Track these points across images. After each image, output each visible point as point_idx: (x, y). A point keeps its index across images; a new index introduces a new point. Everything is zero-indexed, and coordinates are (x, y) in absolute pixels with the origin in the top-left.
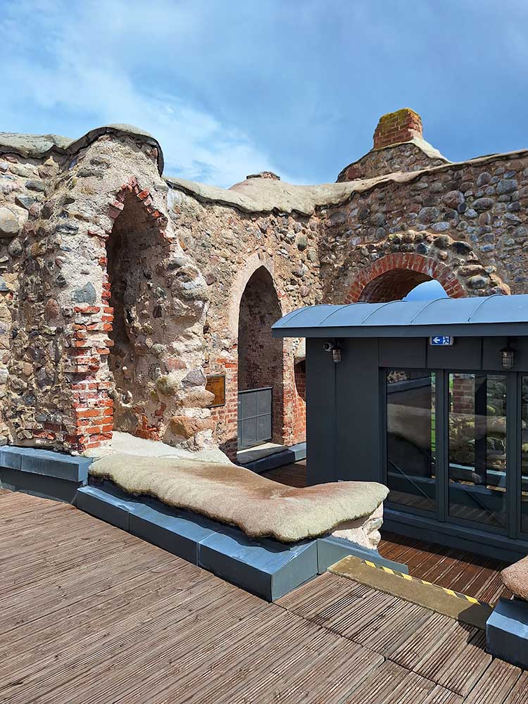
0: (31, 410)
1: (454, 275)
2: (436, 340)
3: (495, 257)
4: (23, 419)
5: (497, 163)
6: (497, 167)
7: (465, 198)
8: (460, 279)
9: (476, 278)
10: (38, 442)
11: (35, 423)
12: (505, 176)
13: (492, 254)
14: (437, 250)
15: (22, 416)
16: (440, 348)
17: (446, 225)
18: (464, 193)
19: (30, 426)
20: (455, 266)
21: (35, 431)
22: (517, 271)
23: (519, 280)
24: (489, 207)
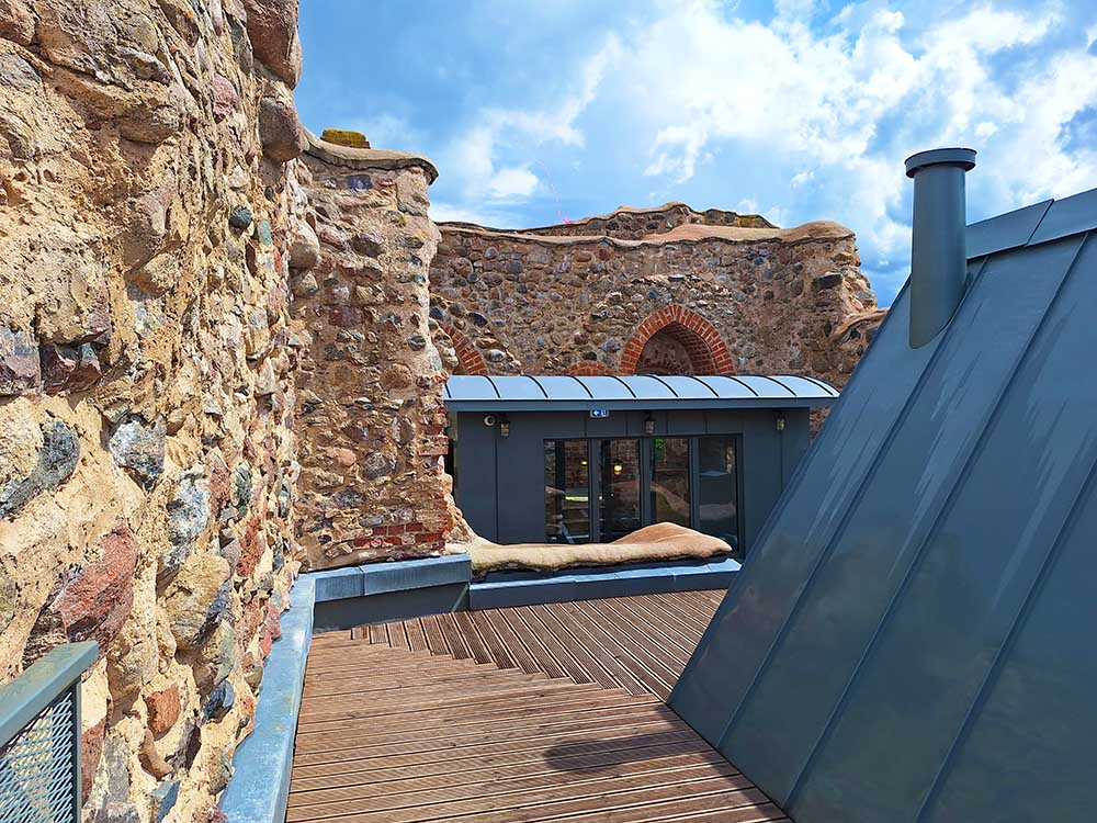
0: (353, 512)
1: (473, 346)
2: (596, 413)
3: (506, 332)
4: (338, 528)
5: (505, 242)
6: (505, 246)
7: (475, 268)
8: (479, 350)
9: (495, 352)
10: (364, 555)
11: (359, 531)
12: (513, 257)
13: (504, 329)
14: (453, 317)
15: (334, 524)
16: (599, 419)
17: (458, 291)
18: (473, 262)
19: (350, 535)
20: (474, 337)
21: (359, 542)
22: (526, 348)
23: (528, 357)
24: (499, 282)
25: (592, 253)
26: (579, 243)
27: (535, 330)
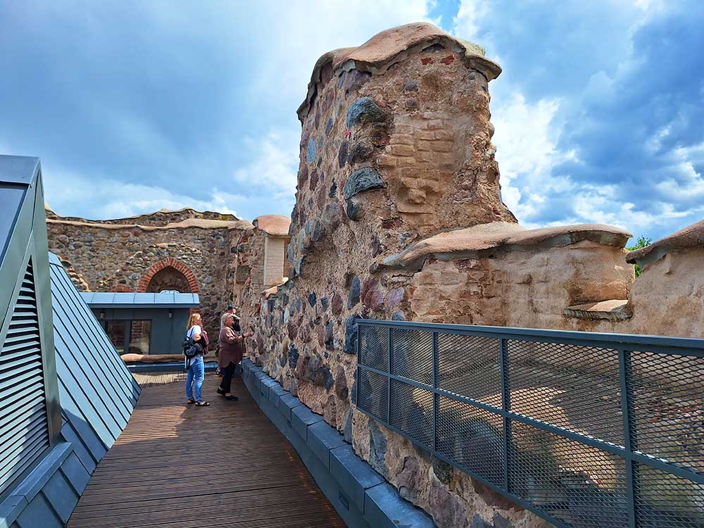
7: (69, 240)
12: (89, 234)
13: (81, 268)
17: (59, 251)
18: (68, 237)
22: (92, 277)
23: (92, 282)
24: (80, 246)
25: (130, 233)
26: (124, 228)
27: (97, 269)
